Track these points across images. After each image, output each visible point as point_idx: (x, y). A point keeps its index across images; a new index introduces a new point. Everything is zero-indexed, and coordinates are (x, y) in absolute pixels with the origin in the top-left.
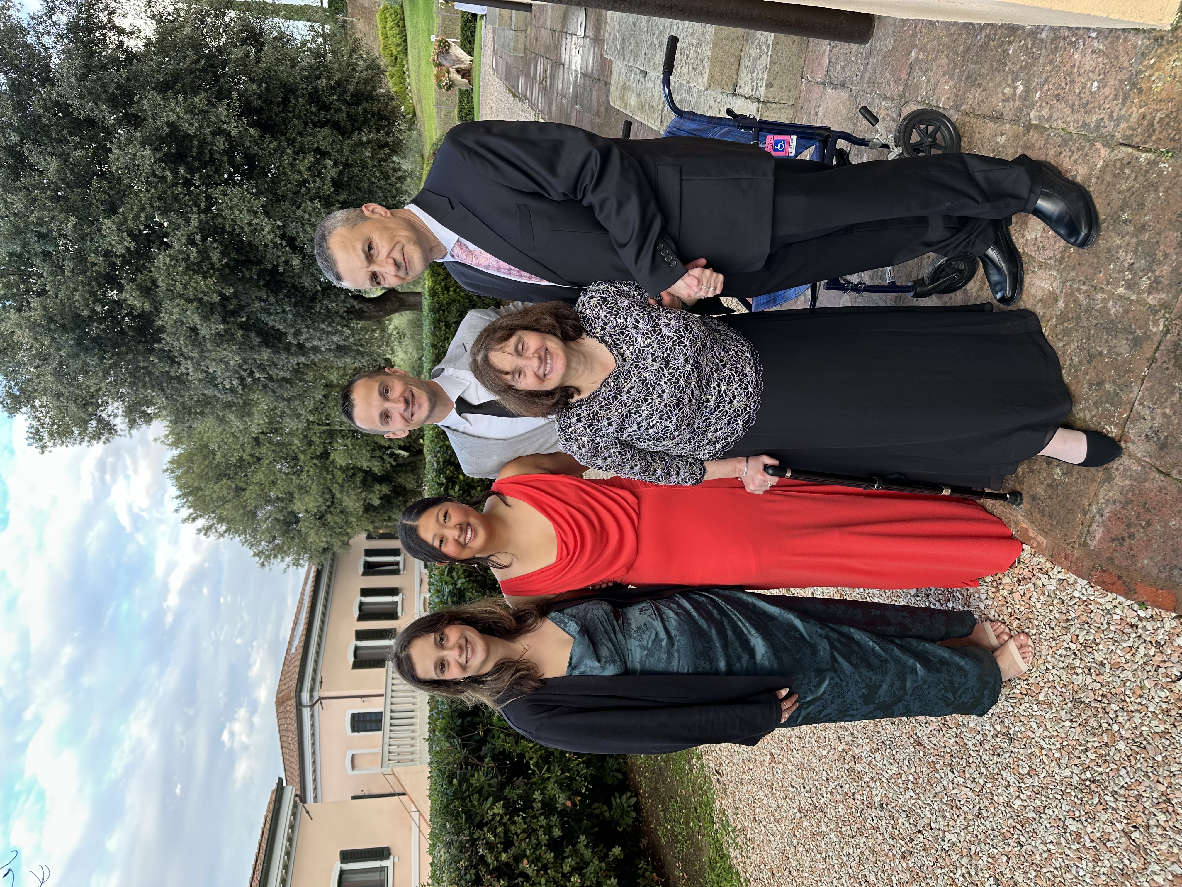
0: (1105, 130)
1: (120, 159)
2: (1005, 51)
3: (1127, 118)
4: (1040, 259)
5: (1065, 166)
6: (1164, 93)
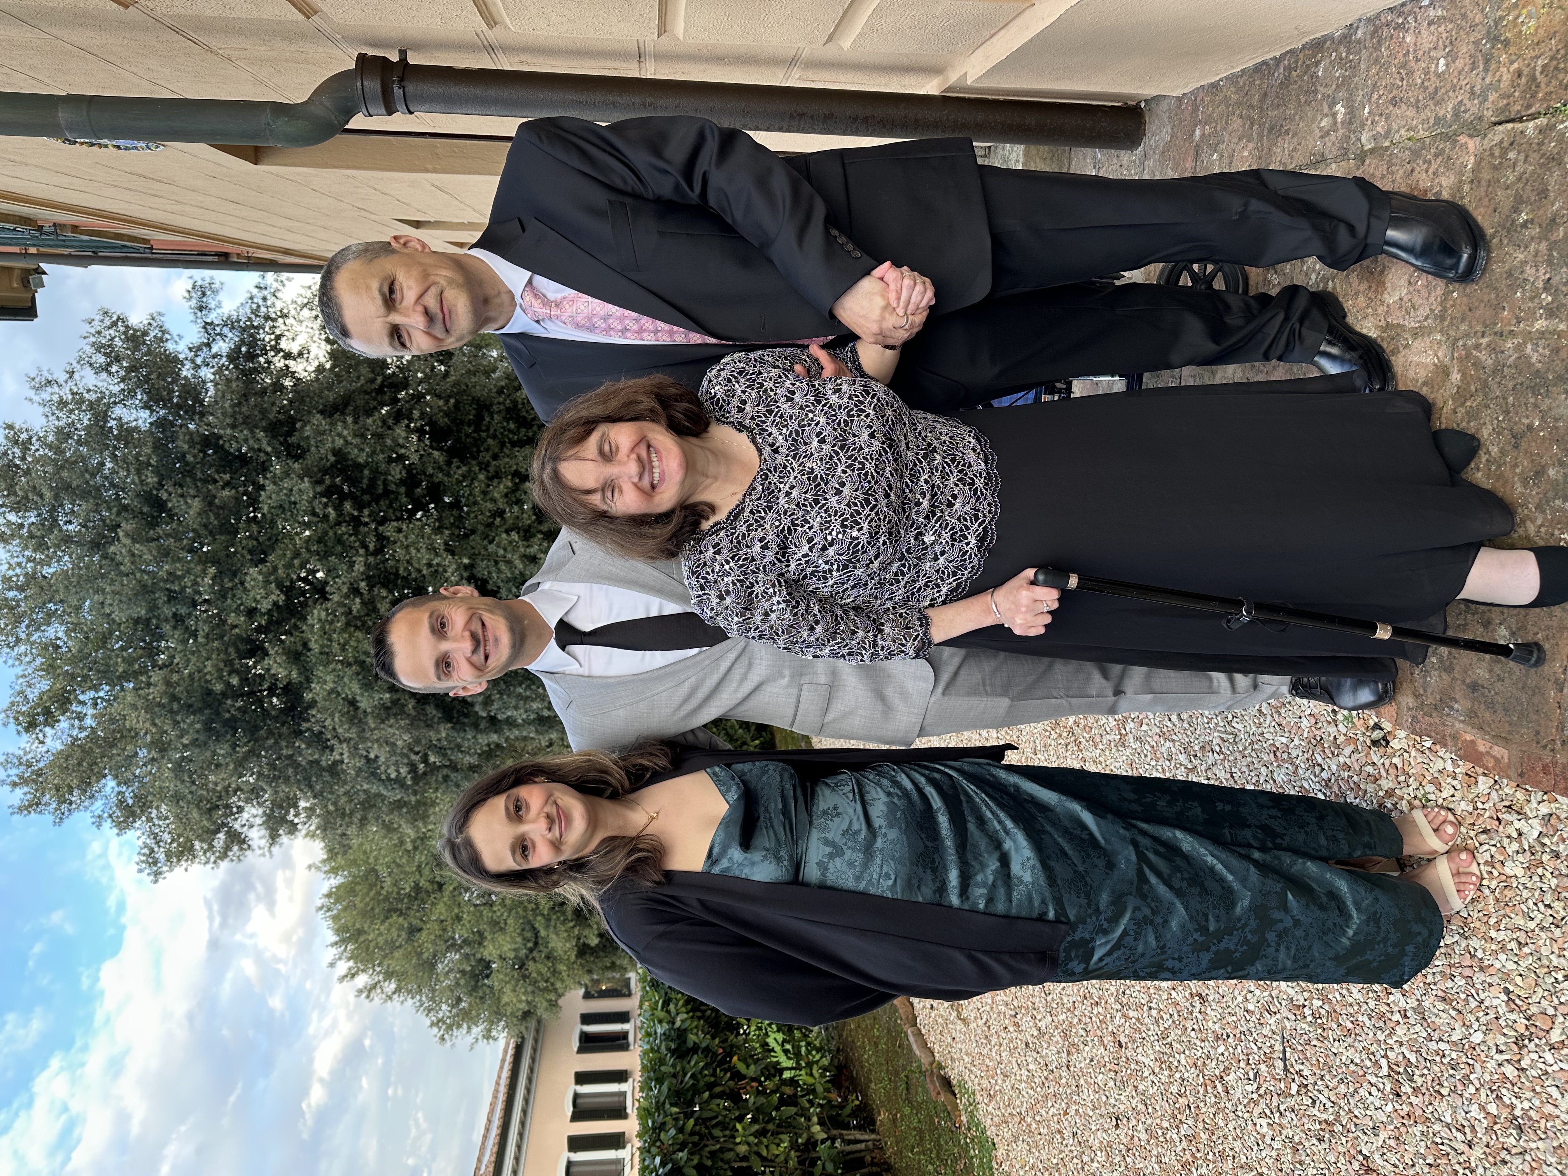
0: (1467, 115)
1: (274, 496)
2: (1314, 76)
3: (1495, 86)
4: (1413, 324)
5: (1421, 185)
6: (1541, 31)
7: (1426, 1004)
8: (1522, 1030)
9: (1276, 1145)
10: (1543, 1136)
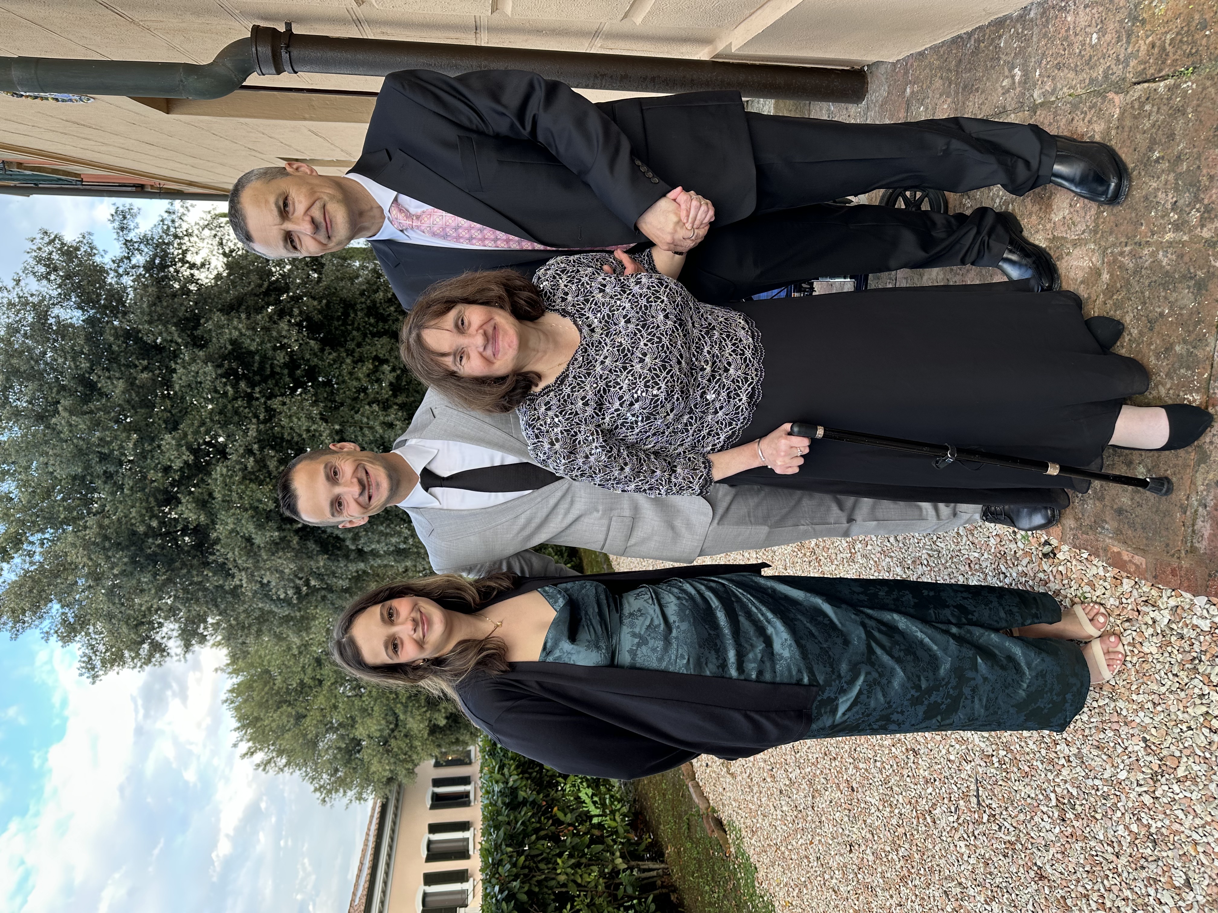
0: (1114, 77)
1: (183, 377)
2: (997, 47)
3: (1134, 55)
4: (1073, 237)
5: (1079, 130)
6: (1170, 13)
7: (1084, 751)
8: (1156, 768)
9: (972, 861)
10: (1172, 847)
